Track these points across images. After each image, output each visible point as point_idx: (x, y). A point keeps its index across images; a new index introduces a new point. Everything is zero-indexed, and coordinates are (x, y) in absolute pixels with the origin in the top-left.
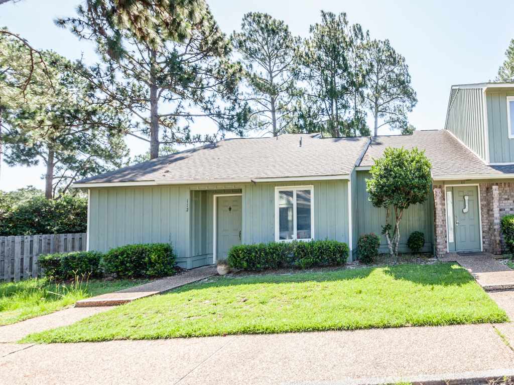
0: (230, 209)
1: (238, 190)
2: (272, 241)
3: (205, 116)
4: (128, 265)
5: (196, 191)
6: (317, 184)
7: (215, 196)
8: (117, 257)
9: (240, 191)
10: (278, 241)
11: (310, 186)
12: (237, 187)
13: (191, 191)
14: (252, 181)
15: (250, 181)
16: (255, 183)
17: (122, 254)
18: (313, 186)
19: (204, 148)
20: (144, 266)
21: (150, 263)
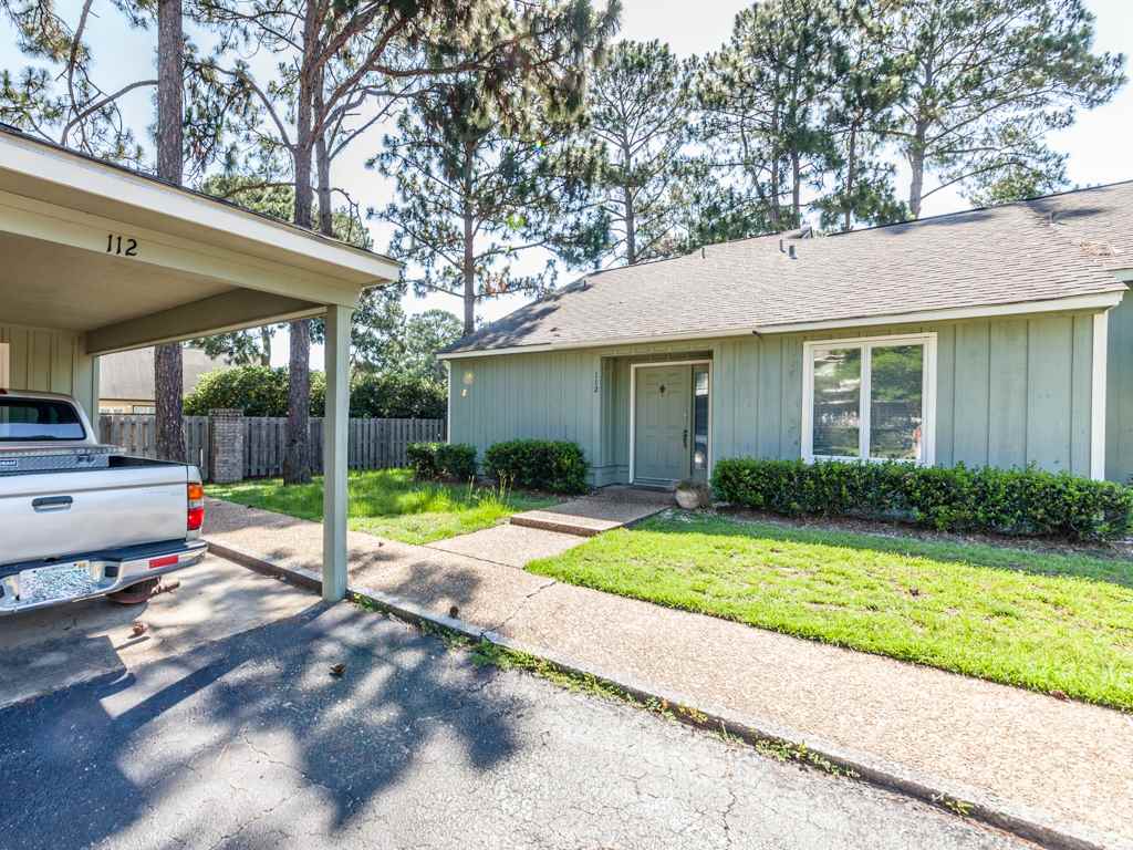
0: (662, 389)
1: (705, 352)
2: (793, 459)
3: (535, 245)
4: (524, 469)
5: (608, 359)
6: (950, 330)
7: (633, 366)
8: (507, 455)
9: (709, 354)
10: (808, 457)
11: (927, 334)
12: (702, 347)
13: (602, 359)
14: (755, 332)
15: (750, 332)
16: (760, 335)
17: (515, 452)
18: (935, 334)
19: (570, 292)
20: (549, 474)
21: (559, 469)
